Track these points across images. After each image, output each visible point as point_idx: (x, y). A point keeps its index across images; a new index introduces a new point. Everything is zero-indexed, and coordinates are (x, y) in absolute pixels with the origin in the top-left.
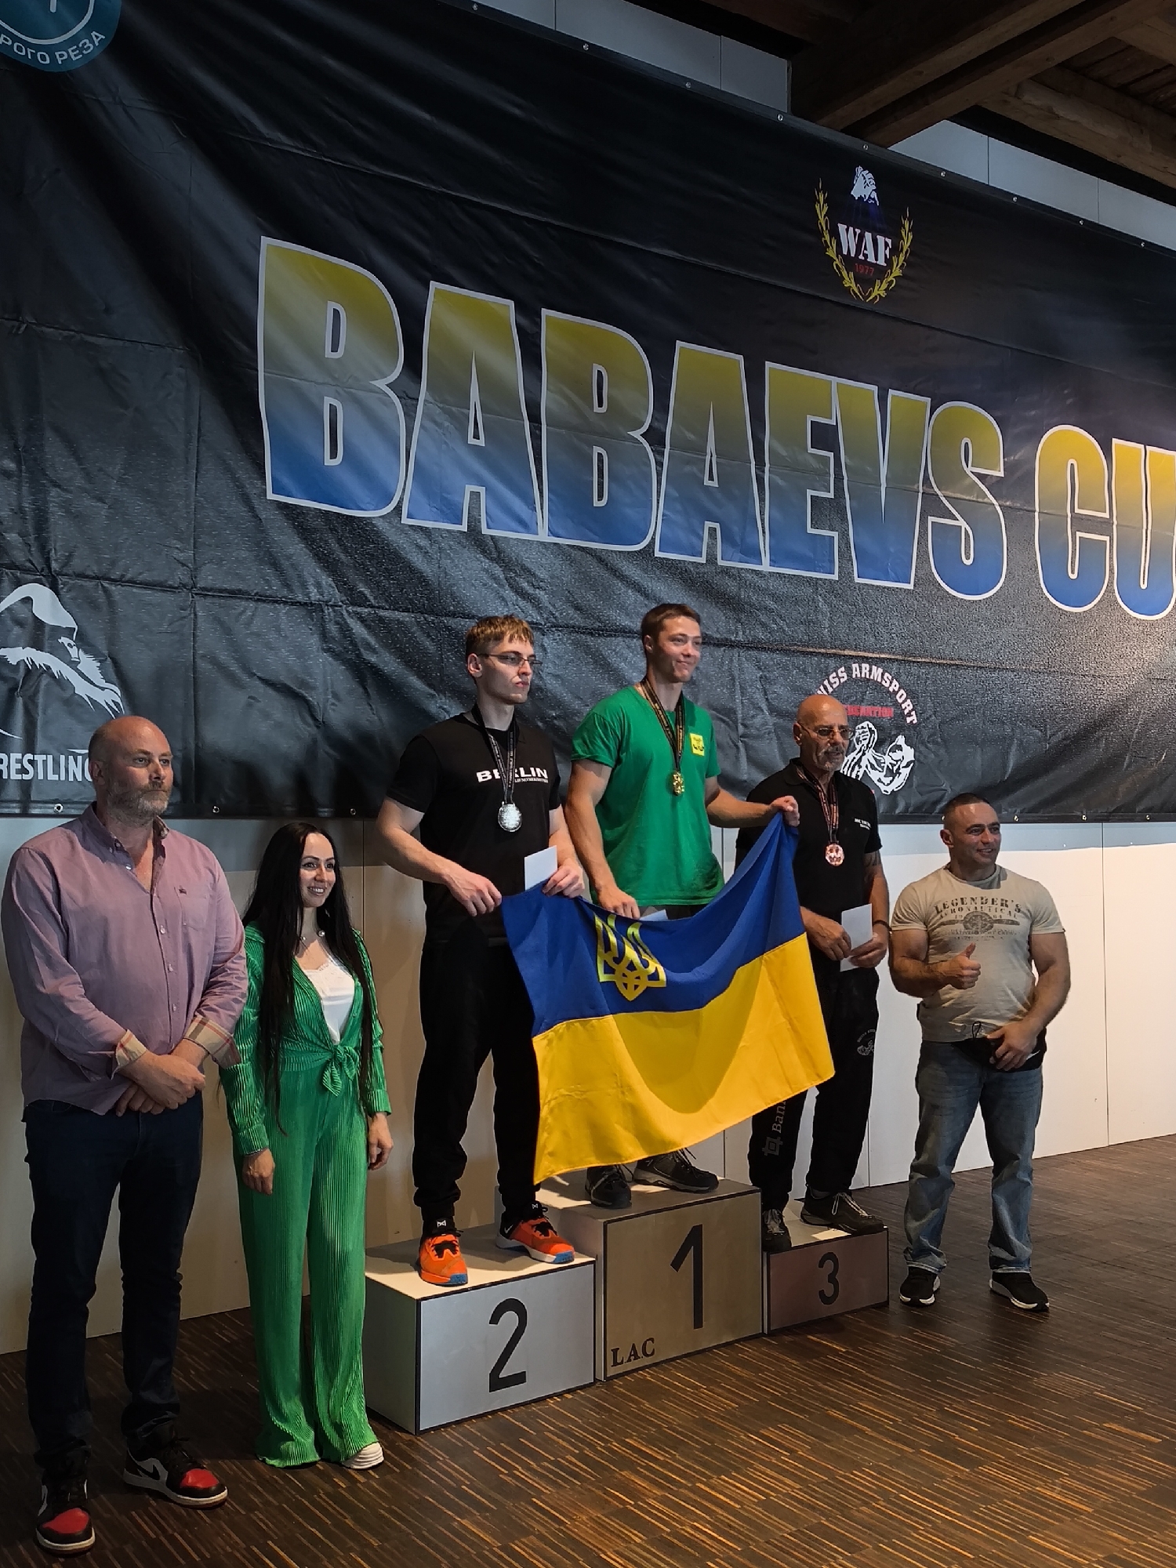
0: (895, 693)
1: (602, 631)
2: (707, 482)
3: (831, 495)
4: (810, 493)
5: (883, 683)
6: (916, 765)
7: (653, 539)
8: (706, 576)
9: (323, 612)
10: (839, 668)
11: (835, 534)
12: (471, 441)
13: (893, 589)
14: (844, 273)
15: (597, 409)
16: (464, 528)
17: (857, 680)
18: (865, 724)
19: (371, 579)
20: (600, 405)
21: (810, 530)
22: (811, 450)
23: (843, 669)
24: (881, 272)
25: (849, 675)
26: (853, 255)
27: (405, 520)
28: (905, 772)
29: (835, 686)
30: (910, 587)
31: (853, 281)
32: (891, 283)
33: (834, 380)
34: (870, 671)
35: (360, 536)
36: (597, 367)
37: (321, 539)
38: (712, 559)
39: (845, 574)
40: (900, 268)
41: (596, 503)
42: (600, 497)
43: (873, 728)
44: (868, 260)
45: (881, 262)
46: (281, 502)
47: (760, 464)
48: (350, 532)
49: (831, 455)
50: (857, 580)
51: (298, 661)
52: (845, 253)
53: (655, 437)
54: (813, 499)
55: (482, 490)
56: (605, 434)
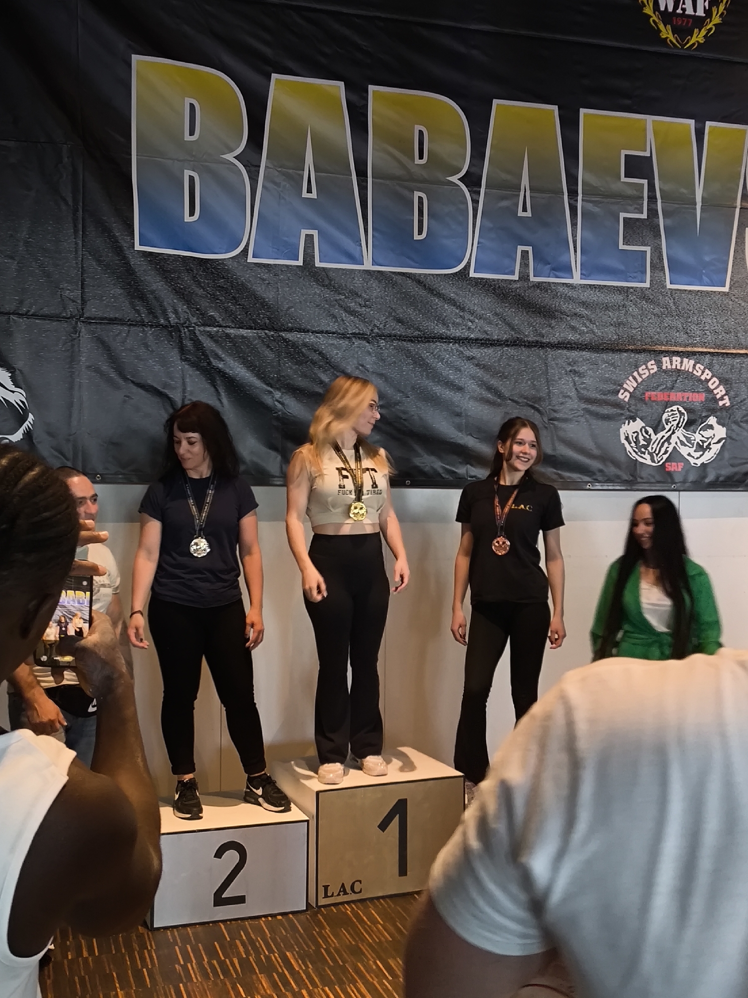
0: (707, 381)
1: (421, 338)
2: (520, 213)
3: (644, 216)
4: (623, 215)
5: (695, 372)
6: (728, 442)
7: (469, 263)
8: (518, 290)
9: (180, 332)
10: (648, 362)
11: (648, 249)
12: (305, 194)
13: (707, 292)
14: (661, 26)
15: (418, 161)
16: (300, 262)
17: (665, 372)
18: (675, 408)
19: (220, 306)
20: (421, 157)
21: (622, 246)
22: (623, 179)
23: (653, 362)
24: (699, 22)
25: (660, 367)
26: (670, 9)
27: (251, 259)
28: (716, 448)
29: (644, 377)
30: (726, 289)
31: (670, 32)
32: (711, 29)
33: (650, 120)
34: (682, 362)
35: (212, 273)
36: (418, 128)
37: (179, 277)
38: (524, 277)
39: (657, 283)
40: (720, 16)
41: (417, 237)
42: (420, 232)
43: (683, 411)
44: (686, 13)
45: (700, 13)
46: (146, 252)
47: (573, 193)
48: (204, 271)
49: (645, 182)
50: (669, 286)
51: (162, 369)
52: (662, 8)
53: (472, 180)
54: (626, 220)
55: (315, 233)
56: (424, 181)
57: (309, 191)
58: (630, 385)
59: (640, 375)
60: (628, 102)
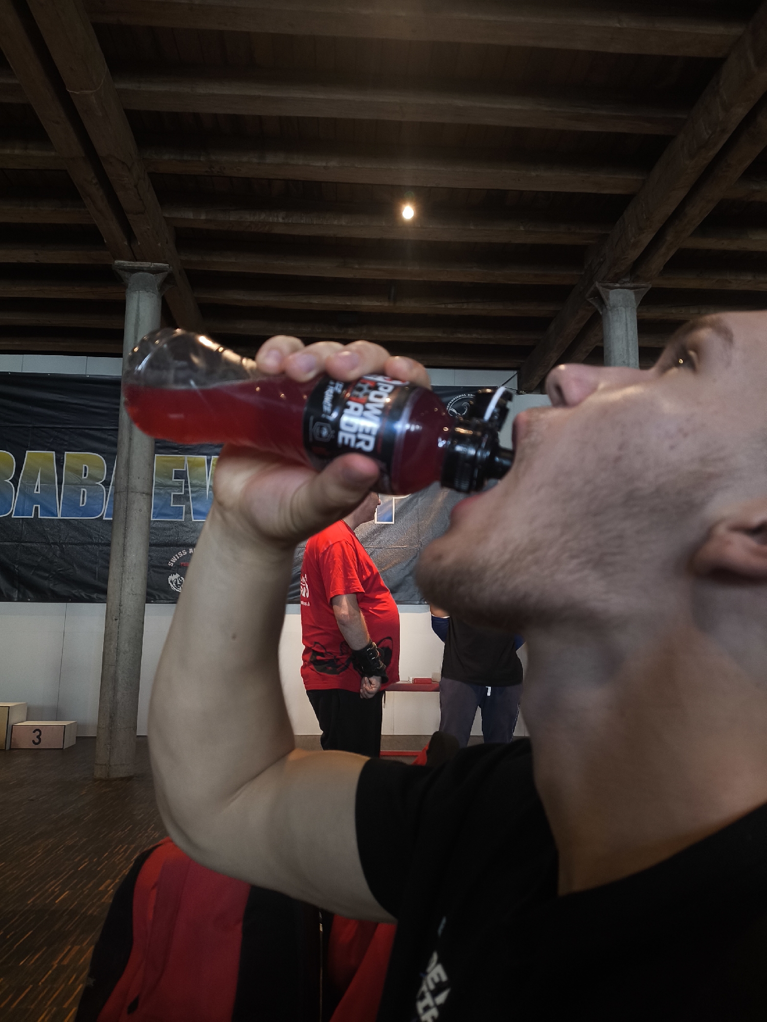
3: (183, 493)
4: (172, 493)
7: (103, 514)
10: (182, 550)
11: (184, 506)
12: (35, 492)
15: (83, 477)
16: (32, 517)
20: (85, 476)
21: (172, 505)
22: (173, 480)
23: (185, 550)
25: (188, 553)
27: (13, 517)
29: (180, 556)
33: (187, 457)
36: (84, 465)
39: (188, 519)
41: (81, 505)
42: (83, 503)
49: (183, 480)
50: (193, 520)
53: (106, 483)
54: (174, 495)
55: (39, 506)
56: (87, 484)
57: (37, 491)
58: (174, 560)
59: (178, 556)
60: (177, 451)
